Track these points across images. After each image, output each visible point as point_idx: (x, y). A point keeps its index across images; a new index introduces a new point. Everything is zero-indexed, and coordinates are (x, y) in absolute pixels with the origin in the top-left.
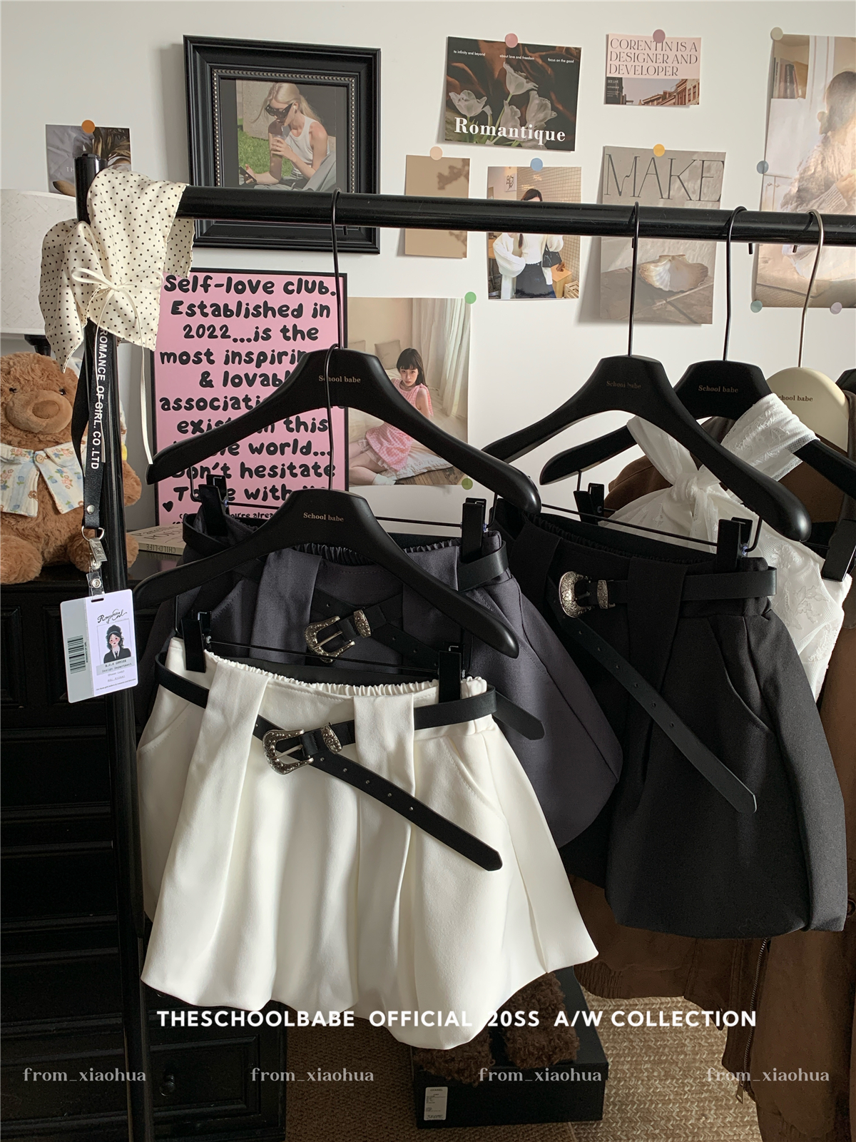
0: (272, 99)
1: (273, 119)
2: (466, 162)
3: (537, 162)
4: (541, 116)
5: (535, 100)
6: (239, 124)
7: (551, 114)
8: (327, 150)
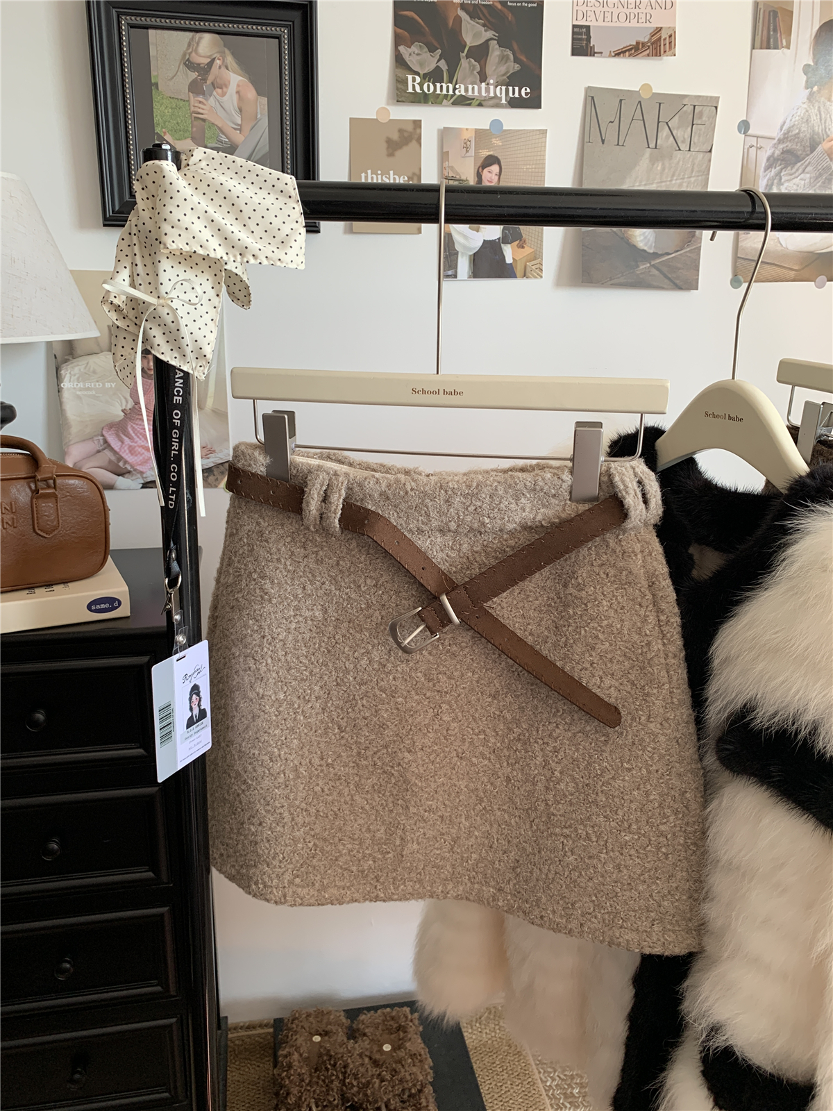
0: (191, 52)
1: (194, 75)
2: (417, 124)
3: (496, 123)
4: (503, 69)
5: (495, 51)
6: (153, 81)
7: (514, 67)
8: (257, 113)
